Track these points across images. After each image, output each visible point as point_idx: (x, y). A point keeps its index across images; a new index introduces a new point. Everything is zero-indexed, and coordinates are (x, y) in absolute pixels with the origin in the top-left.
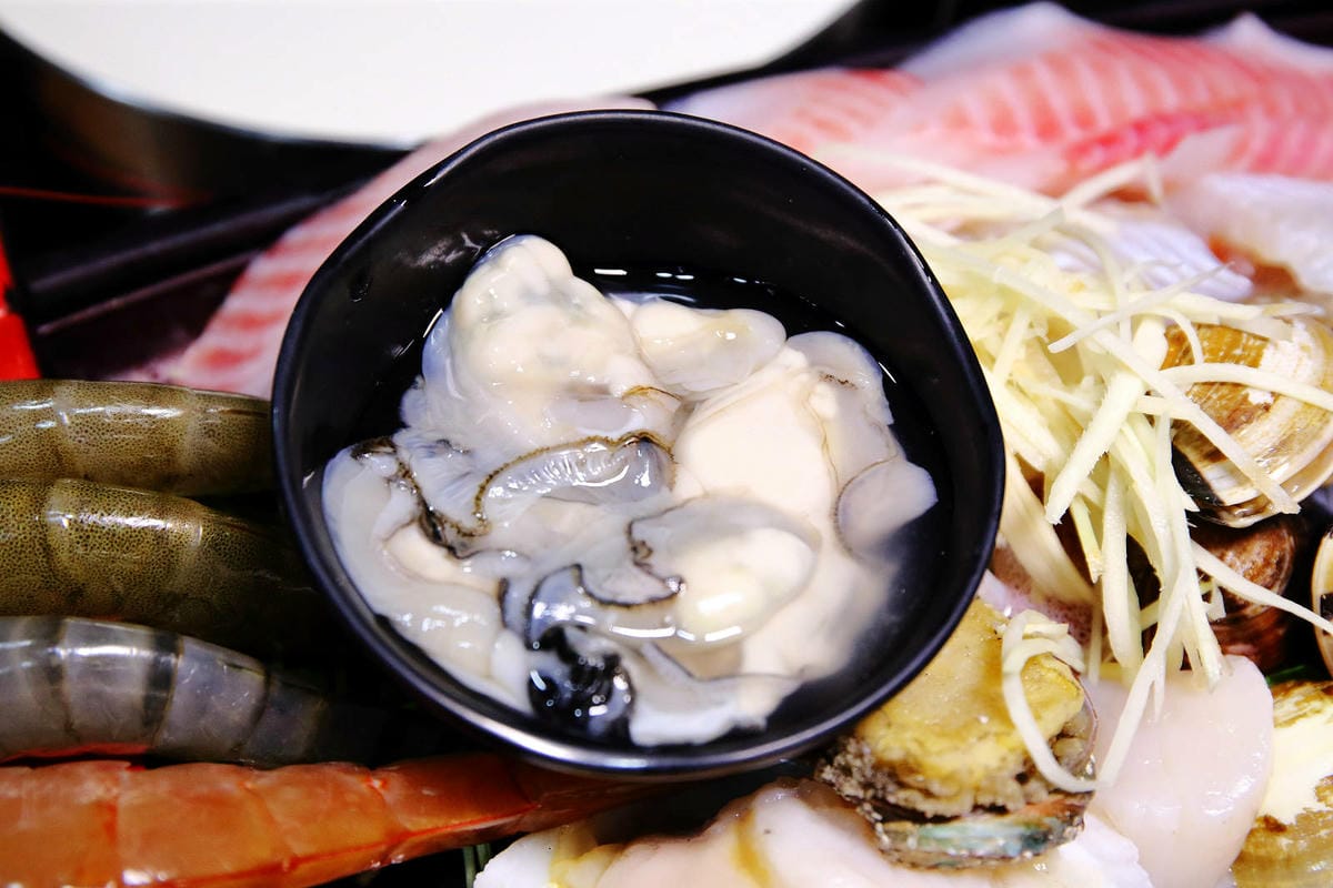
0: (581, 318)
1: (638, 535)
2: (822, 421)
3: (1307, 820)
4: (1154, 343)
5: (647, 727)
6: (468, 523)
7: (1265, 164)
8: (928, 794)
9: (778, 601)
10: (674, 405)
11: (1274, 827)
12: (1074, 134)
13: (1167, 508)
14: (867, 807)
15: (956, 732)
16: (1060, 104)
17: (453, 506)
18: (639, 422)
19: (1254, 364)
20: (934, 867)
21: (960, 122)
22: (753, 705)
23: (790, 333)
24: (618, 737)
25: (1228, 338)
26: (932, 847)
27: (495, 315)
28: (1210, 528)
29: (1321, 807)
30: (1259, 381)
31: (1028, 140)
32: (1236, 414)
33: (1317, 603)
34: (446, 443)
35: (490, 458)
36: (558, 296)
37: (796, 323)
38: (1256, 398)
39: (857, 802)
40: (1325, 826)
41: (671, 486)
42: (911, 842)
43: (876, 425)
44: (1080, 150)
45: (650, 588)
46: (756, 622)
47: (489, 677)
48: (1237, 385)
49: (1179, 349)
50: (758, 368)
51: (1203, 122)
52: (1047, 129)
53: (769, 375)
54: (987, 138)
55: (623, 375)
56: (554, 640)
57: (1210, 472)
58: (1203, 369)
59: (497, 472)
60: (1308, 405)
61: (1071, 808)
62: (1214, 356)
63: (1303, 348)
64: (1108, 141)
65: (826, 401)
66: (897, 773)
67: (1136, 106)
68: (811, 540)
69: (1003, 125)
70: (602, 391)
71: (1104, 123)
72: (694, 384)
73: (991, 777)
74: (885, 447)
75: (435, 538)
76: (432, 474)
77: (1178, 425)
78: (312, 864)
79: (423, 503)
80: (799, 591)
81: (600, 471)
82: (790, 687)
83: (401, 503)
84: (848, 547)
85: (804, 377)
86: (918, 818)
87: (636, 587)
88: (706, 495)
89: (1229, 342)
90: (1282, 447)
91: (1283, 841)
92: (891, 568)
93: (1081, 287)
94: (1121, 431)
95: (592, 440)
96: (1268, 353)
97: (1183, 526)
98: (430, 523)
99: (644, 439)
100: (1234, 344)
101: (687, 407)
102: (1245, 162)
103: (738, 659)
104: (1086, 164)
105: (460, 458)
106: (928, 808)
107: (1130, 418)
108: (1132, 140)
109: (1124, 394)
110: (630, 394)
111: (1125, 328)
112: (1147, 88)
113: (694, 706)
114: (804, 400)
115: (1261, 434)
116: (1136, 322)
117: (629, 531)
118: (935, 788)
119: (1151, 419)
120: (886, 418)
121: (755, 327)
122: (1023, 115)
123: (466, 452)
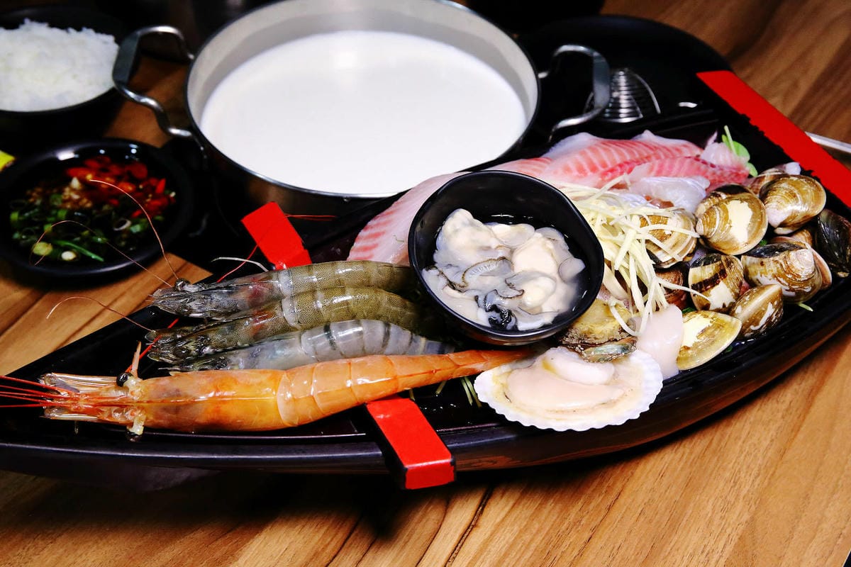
0: (479, 229)
1: (508, 281)
2: (550, 250)
3: (696, 345)
4: (637, 221)
5: (521, 327)
6: (462, 284)
7: (659, 173)
8: (596, 338)
9: (549, 295)
10: (509, 250)
11: (687, 348)
12: (602, 170)
13: (648, 264)
14: (579, 346)
15: (602, 323)
16: (595, 161)
17: (457, 280)
18: (501, 255)
19: (665, 224)
20: (599, 361)
21: (567, 170)
22: (548, 319)
23: (535, 229)
24: (515, 330)
25: (657, 218)
26: (598, 353)
27: (456, 231)
28: (659, 269)
29: (698, 340)
30: (667, 229)
31: (590, 174)
32: (663, 237)
33: (690, 287)
34: (451, 265)
35: (464, 268)
36: (472, 224)
37: (537, 225)
38: (667, 233)
39: (576, 345)
40: (700, 345)
41: (513, 270)
42: (593, 353)
43: (564, 250)
44: (605, 174)
45: (515, 293)
46: (545, 300)
47: (477, 320)
48: (662, 230)
49: (644, 222)
50: (529, 238)
51: (638, 162)
52: (594, 169)
53: (532, 240)
54: (576, 173)
55: (494, 244)
56: (494, 308)
57: (658, 254)
58: (652, 227)
59: (467, 270)
60: (681, 234)
61: (633, 341)
62: (654, 223)
63: (678, 219)
64: (612, 170)
65: (550, 245)
66: (586, 335)
67: (618, 160)
68: (553, 279)
69: (581, 170)
70: (489, 248)
71: (610, 166)
72: (513, 244)
73: (612, 331)
74: (569, 255)
75: (454, 288)
76: (449, 273)
77: (647, 241)
78: (440, 372)
79: (448, 280)
80: (553, 292)
81: (494, 267)
82: (556, 315)
83: (443, 281)
84: (564, 281)
85: (543, 240)
86: (594, 345)
87: (512, 293)
88: (523, 271)
89: (657, 219)
90: (675, 246)
91: (690, 351)
92: (575, 285)
93: (614, 209)
94: (631, 245)
95: (490, 260)
96: (669, 220)
97: (653, 269)
98: (452, 285)
99: (503, 258)
100: (660, 219)
101: (512, 252)
102: (653, 173)
103: (541, 309)
104: (607, 178)
105: (456, 268)
106: (597, 342)
107: (633, 241)
108: (619, 169)
109: (631, 234)
110: (497, 247)
111: (629, 217)
112: (621, 154)
113: (533, 321)
114: (544, 245)
115: (670, 242)
116: (631, 216)
117: (506, 281)
118: (597, 337)
119: (639, 241)
120: (567, 248)
121: (526, 228)
122: (586, 166)
123: (457, 266)
